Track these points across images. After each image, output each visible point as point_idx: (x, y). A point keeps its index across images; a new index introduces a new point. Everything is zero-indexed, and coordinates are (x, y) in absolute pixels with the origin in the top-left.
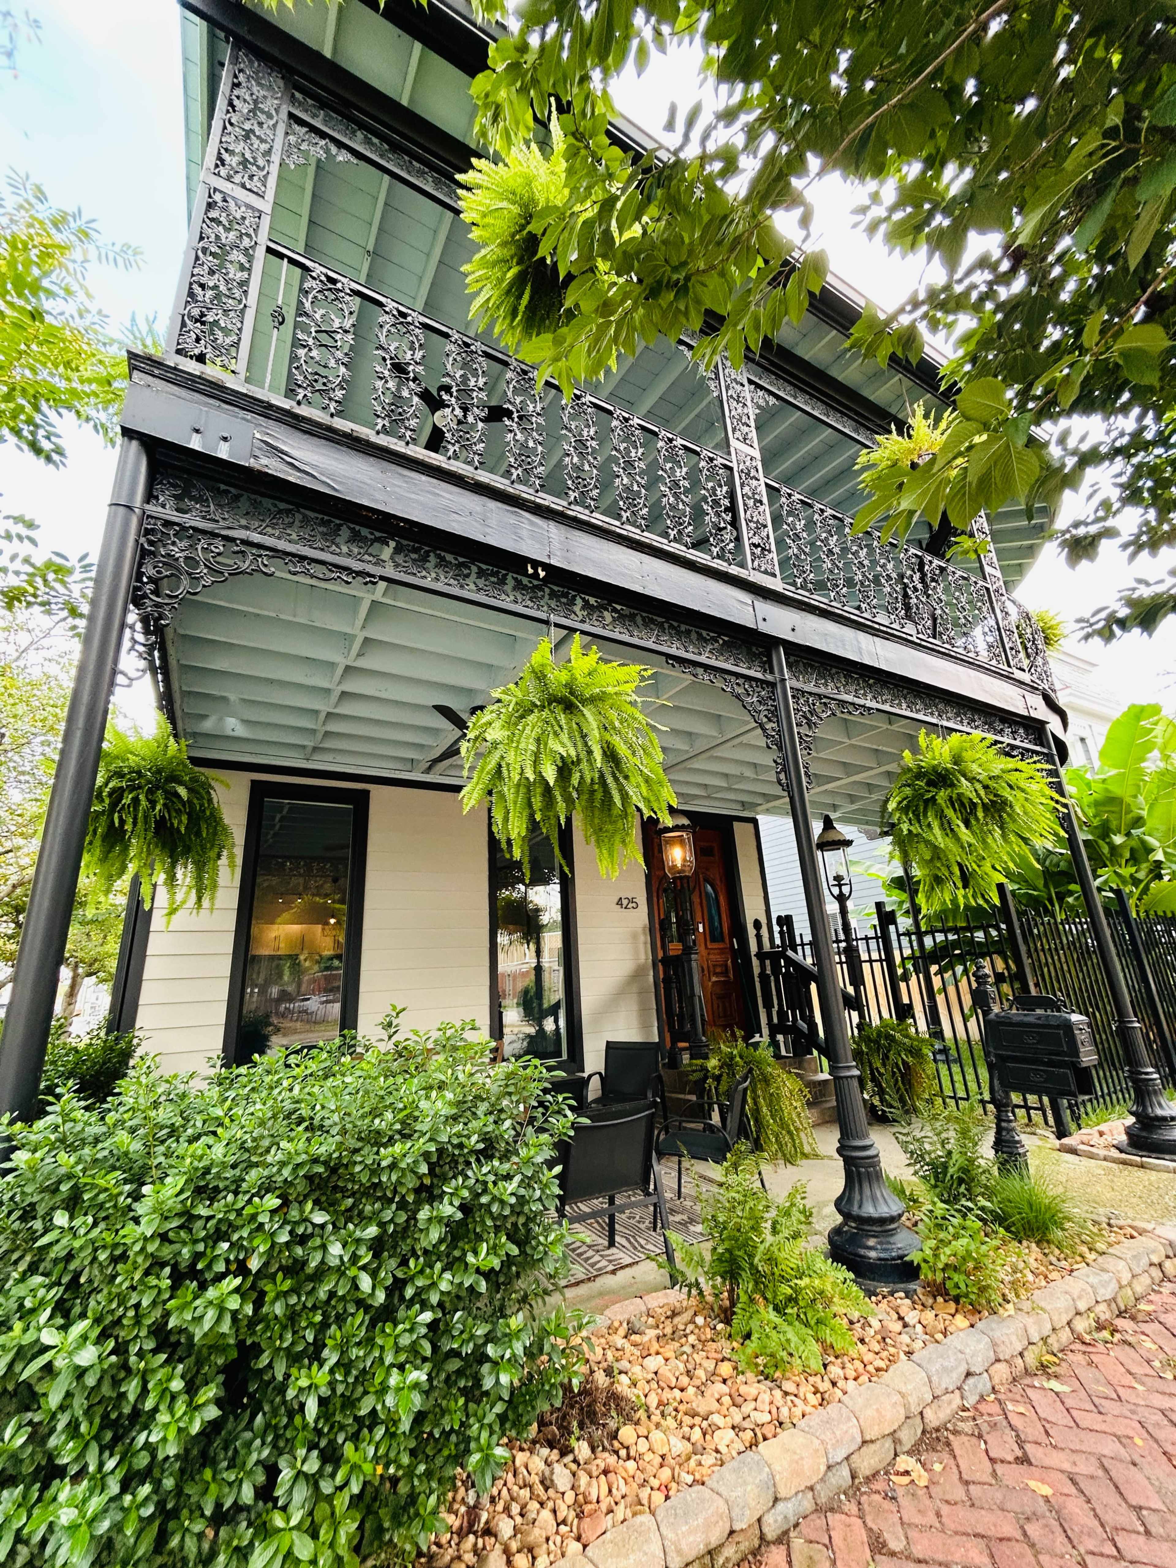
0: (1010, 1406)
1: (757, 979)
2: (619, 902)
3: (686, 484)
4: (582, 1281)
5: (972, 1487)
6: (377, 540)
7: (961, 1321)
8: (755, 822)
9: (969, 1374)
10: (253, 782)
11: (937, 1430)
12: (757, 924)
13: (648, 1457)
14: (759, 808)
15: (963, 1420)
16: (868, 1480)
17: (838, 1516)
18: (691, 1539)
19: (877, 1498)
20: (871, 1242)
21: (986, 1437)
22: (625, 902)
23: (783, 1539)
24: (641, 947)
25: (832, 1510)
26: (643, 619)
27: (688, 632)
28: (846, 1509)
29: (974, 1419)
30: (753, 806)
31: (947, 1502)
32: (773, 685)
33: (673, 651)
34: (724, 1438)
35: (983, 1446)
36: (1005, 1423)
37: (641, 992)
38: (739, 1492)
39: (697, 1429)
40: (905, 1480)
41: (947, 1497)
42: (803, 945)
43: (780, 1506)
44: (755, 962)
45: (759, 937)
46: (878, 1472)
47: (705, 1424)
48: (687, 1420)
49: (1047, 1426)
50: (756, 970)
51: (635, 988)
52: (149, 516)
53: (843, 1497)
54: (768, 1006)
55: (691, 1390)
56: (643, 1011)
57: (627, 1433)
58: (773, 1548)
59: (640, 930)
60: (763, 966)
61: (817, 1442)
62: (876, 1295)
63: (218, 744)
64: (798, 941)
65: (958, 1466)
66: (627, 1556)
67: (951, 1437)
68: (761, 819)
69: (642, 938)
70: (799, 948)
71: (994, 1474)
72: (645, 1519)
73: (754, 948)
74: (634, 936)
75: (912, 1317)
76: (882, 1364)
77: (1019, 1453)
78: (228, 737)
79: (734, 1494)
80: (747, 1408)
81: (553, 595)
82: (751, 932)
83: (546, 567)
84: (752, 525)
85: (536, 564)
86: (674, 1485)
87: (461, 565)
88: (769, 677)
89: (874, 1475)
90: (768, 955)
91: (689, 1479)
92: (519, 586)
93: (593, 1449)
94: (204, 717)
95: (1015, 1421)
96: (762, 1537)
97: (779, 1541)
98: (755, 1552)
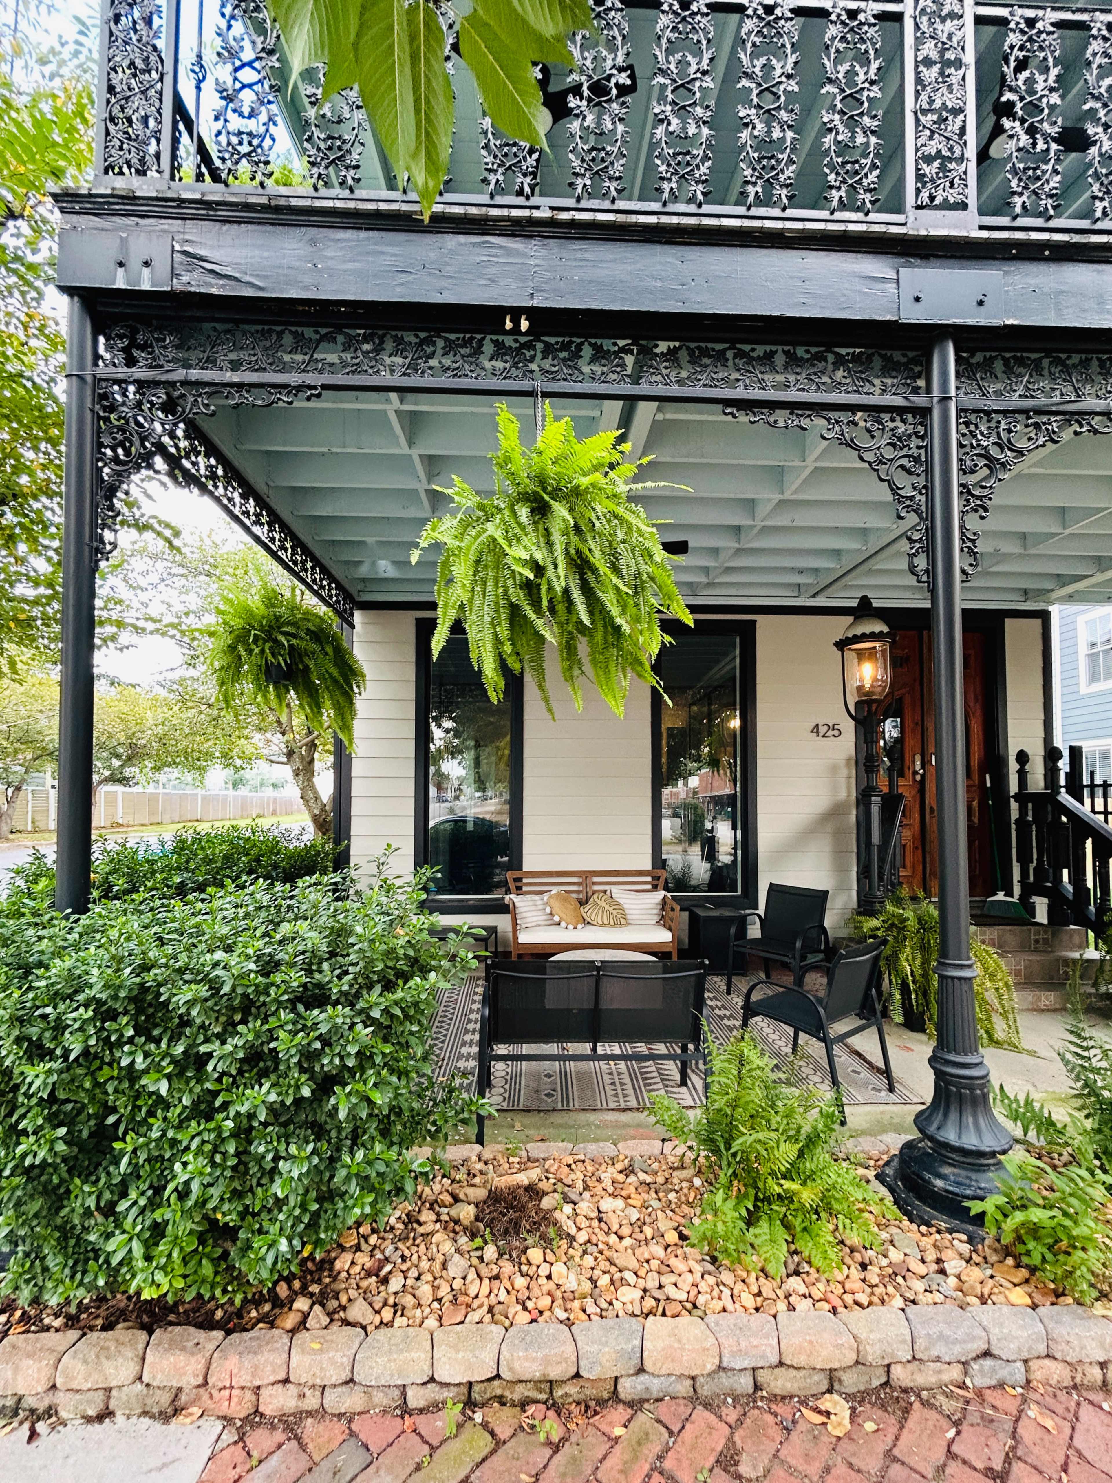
0: (1033, 1412)
1: (1013, 826)
2: (816, 729)
3: (793, 86)
4: (630, 1109)
5: (896, 1467)
6: (323, 338)
7: (1019, 1296)
8: (1044, 616)
9: (987, 1354)
10: (417, 619)
11: (905, 1391)
12: (1022, 757)
13: (543, 1281)
14: (1054, 595)
15: (950, 1396)
16: (774, 1398)
17: (707, 1414)
18: (527, 1364)
19: (769, 1419)
20: (947, 1170)
21: (965, 1427)
22: (823, 730)
23: (636, 1405)
24: (842, 783)
25: (707, 1406)
26: (691, 352)
27: (769, 357)
28: (724, 1411)
29: (967, 1402)
30: (1042, 593)
31: (851, 1466)
32: (924, 412)
33: (739, 393)
34: (629, 1295)
35: (952, 1433)
36: (1009, 1427)
37: (838, 834)
38: (594, 1348)
39: (607, 1278)
40: (818, 1419)
41: (854, 1461)
42: (1092, 786)
43: (643, 1378)
44: (1014, 806)
45: (1022, 774)
46: (791, 1397)
47: (617, 1276)
48: (604, 1265)
49: (1074, 1459)
50: (1015, 814)
51: (829, 828)
52: (100, 380)
53: (730, 1400)
54: (1024, 860)
55: (627, 1242)
56: (838, 853)
57: (535, 1254)
58: (621, 1406)
59: (842, 763)
60: (1023, 811)
61: (712, 1340)
62: (928, 1225)
63: (392, 587)
64: (1086, 781)
65: (897, 1438)
66: (458, 1351)
67: (917, 1405)
68: (1055, 610)
69: (844, 772)
70: (1086, 792)
71: (941, 1469)
72: (497, 1331)
73: (1014, 787)
74: (834, 769)
75: (953, 1265)
76: (864, 1299)
77: (998, 1465)
78: (386, 580)
79: (588, 1348)
80: (668, 1280)
81: (548, 351)
82: (1013, 766)
83: (532, 313)
84: (928, 119)
85: (516, 312)
86: (547, 1314)
87: (422, 342)
88: (920, 400)
89: (783, 1398)
90: (1036, 797)
91: (563, 1316)
92: (500, 351)
93: (501, 1255)
94: (359, 563)
95: (1026, 1431)
96: (615, 1392)
97: (630, 1404)
98: (602, 1403)
